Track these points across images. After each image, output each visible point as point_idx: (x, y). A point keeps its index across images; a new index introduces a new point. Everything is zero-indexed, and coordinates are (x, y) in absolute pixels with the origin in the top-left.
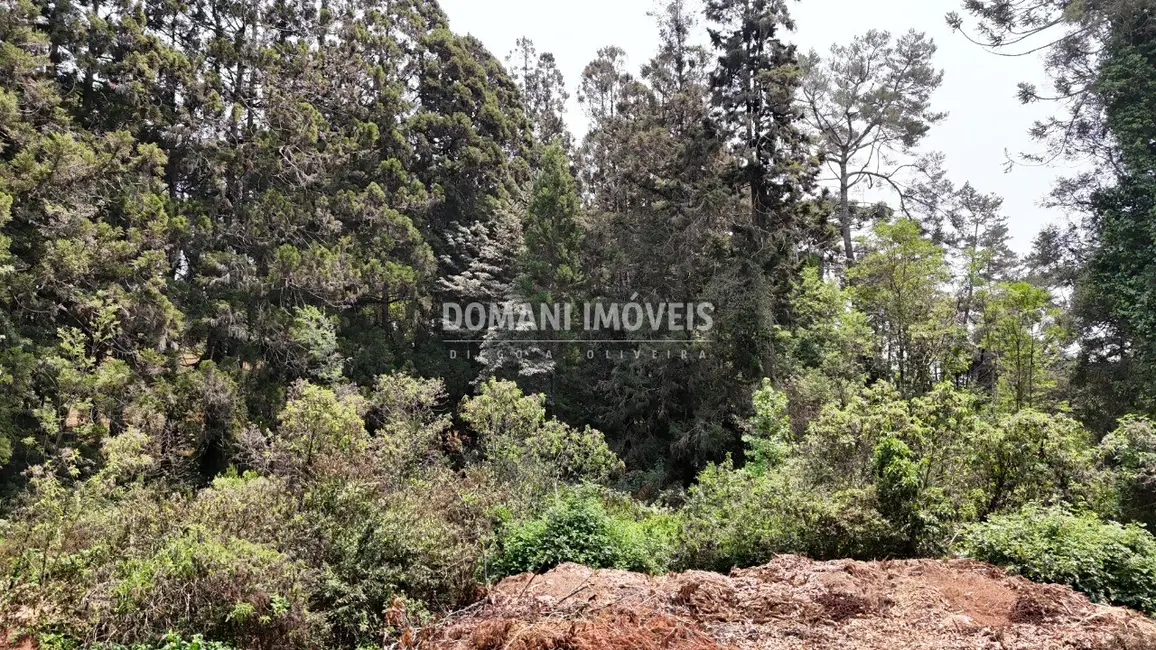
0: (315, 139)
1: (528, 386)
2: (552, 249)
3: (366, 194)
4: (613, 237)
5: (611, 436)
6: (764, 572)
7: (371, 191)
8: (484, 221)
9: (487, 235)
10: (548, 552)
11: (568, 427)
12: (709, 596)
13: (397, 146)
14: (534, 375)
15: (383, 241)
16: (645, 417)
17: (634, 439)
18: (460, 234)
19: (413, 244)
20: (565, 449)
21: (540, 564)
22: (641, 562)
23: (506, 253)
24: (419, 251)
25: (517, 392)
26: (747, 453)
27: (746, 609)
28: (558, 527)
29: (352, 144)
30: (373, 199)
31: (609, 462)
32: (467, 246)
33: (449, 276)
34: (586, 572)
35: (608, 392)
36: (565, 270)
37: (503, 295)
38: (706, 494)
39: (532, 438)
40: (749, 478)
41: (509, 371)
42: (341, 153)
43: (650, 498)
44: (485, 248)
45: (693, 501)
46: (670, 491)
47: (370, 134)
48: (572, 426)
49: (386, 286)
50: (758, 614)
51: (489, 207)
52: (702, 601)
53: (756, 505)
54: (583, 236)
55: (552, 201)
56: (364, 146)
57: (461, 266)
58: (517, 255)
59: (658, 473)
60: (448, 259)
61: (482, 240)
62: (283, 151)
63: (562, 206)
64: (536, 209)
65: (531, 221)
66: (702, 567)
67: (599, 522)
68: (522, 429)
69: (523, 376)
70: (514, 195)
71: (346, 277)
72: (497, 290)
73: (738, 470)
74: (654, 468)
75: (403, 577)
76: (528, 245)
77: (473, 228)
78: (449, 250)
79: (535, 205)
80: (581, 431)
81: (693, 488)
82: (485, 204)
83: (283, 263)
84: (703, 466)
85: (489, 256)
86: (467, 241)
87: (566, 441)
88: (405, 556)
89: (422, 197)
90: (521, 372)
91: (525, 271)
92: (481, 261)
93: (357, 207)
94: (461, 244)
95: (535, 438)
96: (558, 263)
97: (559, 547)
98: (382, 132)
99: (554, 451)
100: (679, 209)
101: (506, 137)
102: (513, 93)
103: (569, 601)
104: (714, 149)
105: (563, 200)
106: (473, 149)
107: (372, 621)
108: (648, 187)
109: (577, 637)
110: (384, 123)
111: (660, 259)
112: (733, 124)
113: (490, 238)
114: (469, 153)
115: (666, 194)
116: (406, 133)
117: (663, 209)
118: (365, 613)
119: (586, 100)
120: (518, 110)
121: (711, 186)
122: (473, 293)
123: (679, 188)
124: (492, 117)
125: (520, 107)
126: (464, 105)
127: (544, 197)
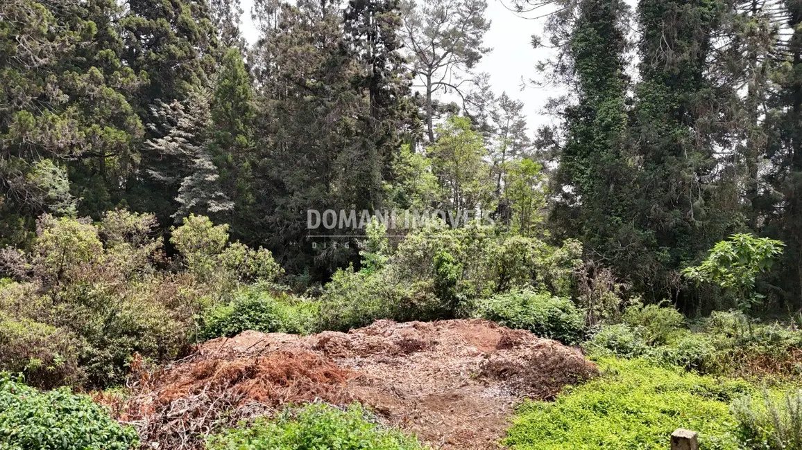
0: (45, 31)
1: (216, 219)
2: (232, 125)
3: (88, 75)
4: (276, 117)
5: (275, 254)
6: (368, 330)
7: (92, 73)
8: (180, 99)
9: (183, 110)
10: (235, 325)
11: (247, 247)
12: (336, 344)
13: (111, 40)
14: (219, 211)
15: (102, 112)
16: (297, 240)
17: (289, 254)
18: (163, 109)
19: (126, 114)
20: (245, 261)
21: (230, 333)
22: (295, 329)
23: (197, 124)
24: (130, 120)
25: (210, 224)
26: (362, 262)
27: (357, 350)
28: (241, 309)
29: (76, 37)
30: (93, 79)
31: (274, 269)
32: (168, 118)
33: (154, 139)
34: (261, 335)
35: (272, 223)
36: (241, 139)
37: (195, 154)
38: (336, 288)
39: (222, 255)
40: (363, 277)
41: (201, 209)
42: (67, 44)
43: (300, 292)
44: (182, 119)
45: (328, 291)
46: (313, 287)
47: (90, 30)
48: (250, 246)
49: (105, 144)
50: (363, 352)
51: (185, 90)
52: (331, 347)
53: (365, 292)
54: (254, 115)
55: (232, 89)
56: (85, 38)
57: (163, 133)
58: (206, 126)
59: (305, 276)
60: (153, 127)
61: (180, 114)
62: (19, 39)
63: (240, 93)
64: (220, 94)
65: (216, 101)
66: (333, 329)
67: (268, 306)
68: (214, 249)
69: (211, 212)
70: (204, 84)
71: (73, 137)
72: (191, 150)
73: (356, 273)
74: (303, 273)
75: (137, 343)
76: (213, 119)
77: (172, 105)
78: (154, 120)
79: (219, 92)
80: (256, 249)
81: (328, 284)
82: (181, 88)
83: (21, 125)
84: (335, 270)
85: (185, 126)
86: (168, 114)
87: (245, 256)
88: (138, 330)
89: (132, 80)
90: (209, 209)
91: (212, 137)
92: (179, 128)
93: (80, 85)
94: (162, 116)
95: (225, 255)
96: (236, 134)
97: (242, 322)
98: (99, 28)
99: (237, 263)
100: (322, 102)
101: (197, 39)
102: (202, 7)
103: (253, 349)
104: (346, 62)
105: (240, 89)
106: (173, 47)
107: (116, 371)
108: (301, 84)
109: (259, 366)
110: (102, 22)
111: (309, 135)
112: (358, 47)
113: (185, 113)
114: (169, 50)
115: (314, 91)
116: (119, 31)
117: (312, 101)
118: (111, 366)
119: (258, 18)
120: (206, 20)
121: (343, 89)
122: (173, 152)
123: (322, 88)
124: (187, 24)
125: (208, 17)
126: (166, 14)
127: (226, 86)
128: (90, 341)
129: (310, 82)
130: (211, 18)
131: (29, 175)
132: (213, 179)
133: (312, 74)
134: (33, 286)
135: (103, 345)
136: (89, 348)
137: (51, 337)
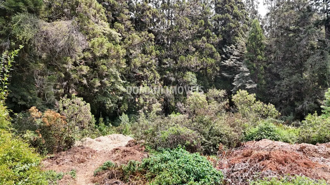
0: (188, 27)
1: (250, 91)
2: (255, 51)
3: (201, 40)
4: (275, 46)
5: (276, 107)
6: (327, 145)
7: (203, 39)
8: (234, 44)
9: (235, 48)
10: (259, 136)
11: (263, 103)
12: (309, 150)
13: (209, 25)
14: (250, 88)
15: (206, 53)
16: (286, 100)
17: (282, 107)
18: (227, 49)
19: (214, 53)
20: (262, 109)
21: (257, 139)
22: (287, 140)
23: (241, 53)
24: (216, 54)
25: (247, 93)
26: (322, 111)
27: (321, 154)
28: (261, 130)
29: (197, 27)
30: (204, 42)
31: (276, 113)
32: (229, 52)
33: (224, 61)
34: (271, 142)
35: (274, 93)
36: (260, 57)
37: (240, 65)
38: (308, 123)
39: (252, 106)
40: (323, 118)
41: (243, 87)
42: (195, 30)
43: (289, 124)
44: (235, 52)
45: (304, 124)
46: (295, 122)
47: (202, 23)
48: (264, 103)
49: (207, 65)
50: (325, 156)
51: (236, 40)
52: (307, 151)
53: (325, 126)
54: (265, 46)
55: (255, 36)
56: (200, 27)
57: (228, 58)
58: (244, 53)
59: (291, 117)
60: (224, 56)
61: (234, 50)
62: (180, 31)
63: (258, 38)
64: (250, 40)
65: (248, 43)
66: (307, 143)
67: (274, 129)
68: (249, 104)
69: (247, 89)
70: (243, 36)
71: (197, 63)
72: (238, 64)
73: (319, 116)
74: (290, 115)
75: (220, 140)
76: (247, 50)
77: (231, 47)
78: (224, 53)
79: (250, 39)
80: (267, 104)
81: (303, 121)
82: (234, 39)
83: (181, 61)
84: (307, 114)
85: (236, 54)
86: (229, 50)
87: (262, 107)
88: (221, 135)
89: (216, 39)
90: (246, 87)
91: (247, 58)
92: (233, 56)
93: (199, 44)
94: (227, 51)
95: (253, 106)
96: (257, 55)
97: (262, 135)
98: (205, 22)
99: (259, 110)
100: (298, 36)
101: (240, 19)
102: (242, 5)
103: (268, 147)
104: (311, 15)
105: (258, 36)
106: (231, 24)
107: (214, 149)
108: (287, 29)
109: (271, 155)
110: (206, 20)
111: (292, 52)
112: (318, 6)
113: (236, 49)
114: (230, 25)
115: (294, 31)
116: (212, 22)
117: (293, 36)
118: (212, 147)
119: (266, 4)
120: (244, 10)
121: (310, 28)
122: (231, 65)
123: (298, 29)
124: (236, 14)
125: (244, 9)
126: (228, 11)
127: (253, 35)
128: (205, 137)
129: (292, 28)
130: (246, 9)
131: (184, 77)
132: (248, 75)
133: (293, 23)
134: (186, 116)
135: (209, 139)
136: (204, 139)
137: (192, 134)
